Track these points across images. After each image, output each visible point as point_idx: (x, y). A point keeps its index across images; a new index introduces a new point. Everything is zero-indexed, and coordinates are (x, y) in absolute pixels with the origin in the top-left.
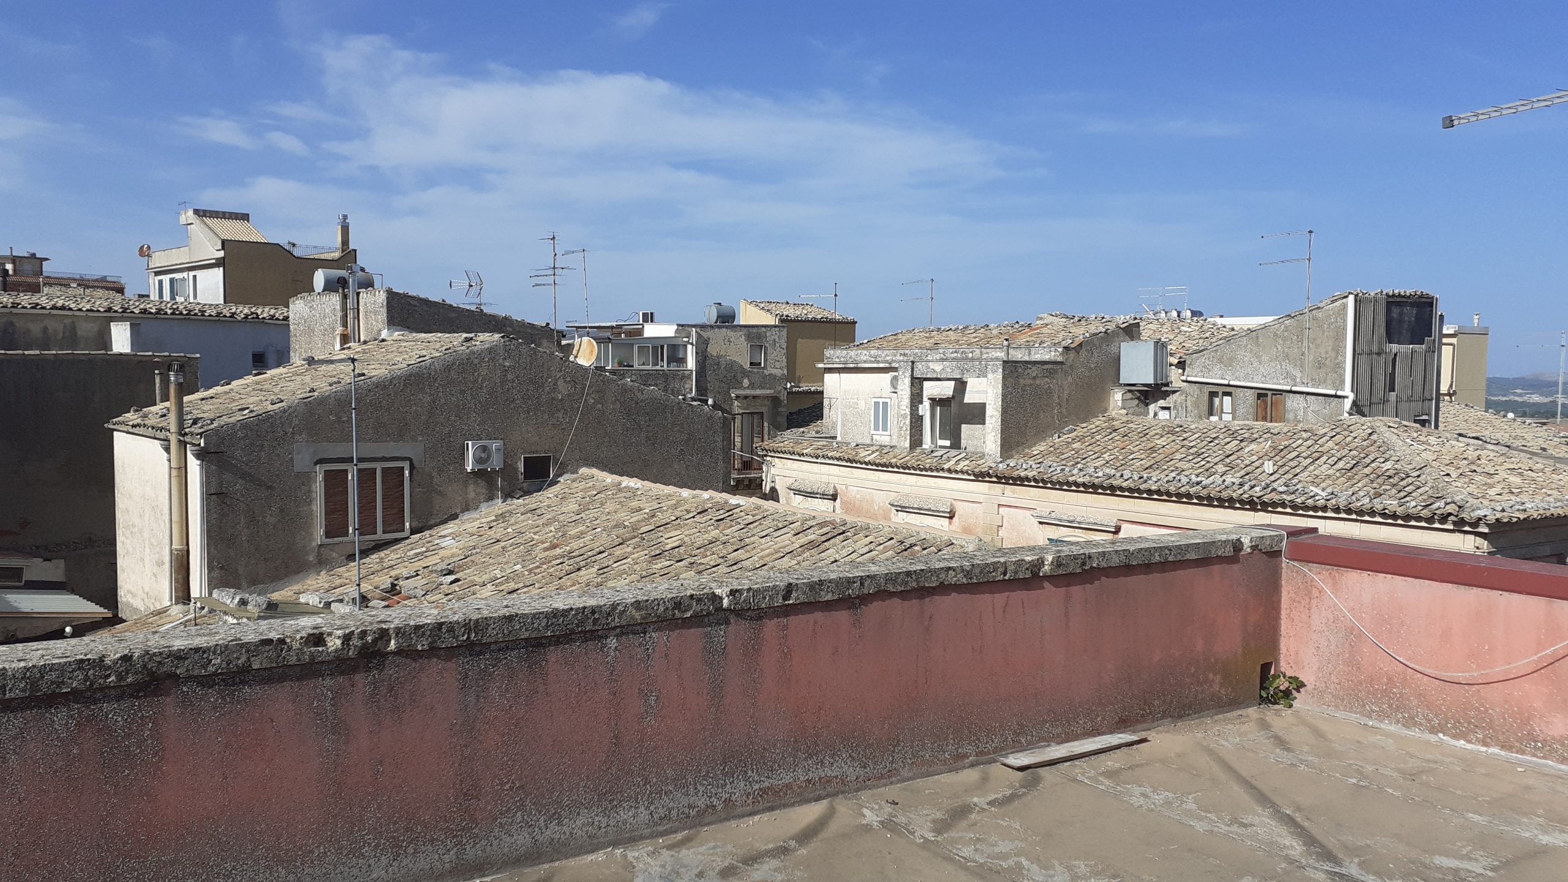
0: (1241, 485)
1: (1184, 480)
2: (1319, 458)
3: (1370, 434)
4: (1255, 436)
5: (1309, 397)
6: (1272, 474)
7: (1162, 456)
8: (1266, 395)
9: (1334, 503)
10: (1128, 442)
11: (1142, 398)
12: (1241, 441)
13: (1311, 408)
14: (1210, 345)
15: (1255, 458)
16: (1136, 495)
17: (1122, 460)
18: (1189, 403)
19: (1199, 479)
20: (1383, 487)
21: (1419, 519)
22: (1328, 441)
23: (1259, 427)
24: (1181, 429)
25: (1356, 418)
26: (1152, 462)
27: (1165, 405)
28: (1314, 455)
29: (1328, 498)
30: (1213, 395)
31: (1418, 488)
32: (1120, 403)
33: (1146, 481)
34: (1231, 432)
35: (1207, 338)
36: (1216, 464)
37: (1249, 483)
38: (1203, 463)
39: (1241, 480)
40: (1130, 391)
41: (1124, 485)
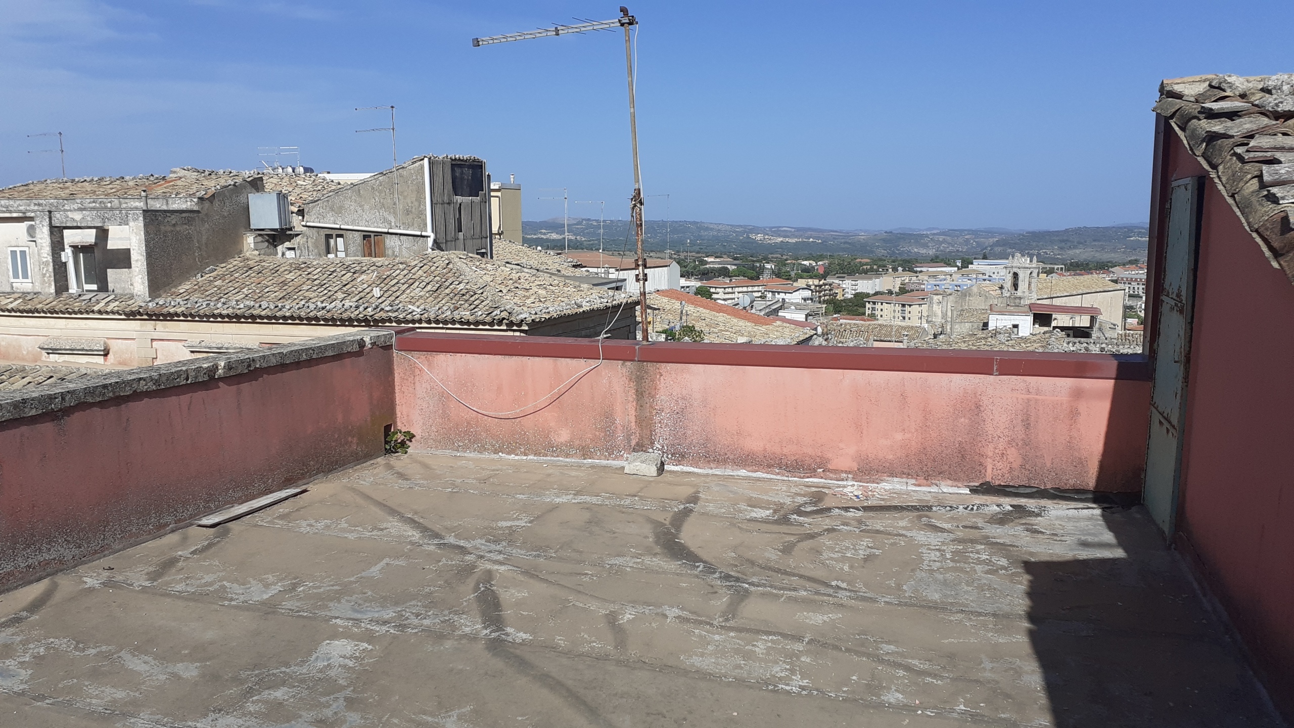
0: (357, 307)
1: (312, 306)
2: (413, 284)
3: (448, 264)
4: (365, 268)
5: (402, 237)
6: (379, 298)
7: (292, 288)
8: (370, 236)
9: (426, 316)
10: (262, 278)
11: (271, 241)
12: (354, 273)
13: (404, 246)
14: (323, 196)
15: (365, 286)
16: (273, 321)
17: (259, 293)
18: (310, 244)
19: (324, 305)
20: (459, 302)
21: (484, 324)
22: (418, 270)
23: (366, 261)
24: (305, 265)
25: (437, 252)
26: (285, 293)
27: (290, 246)
28: (409, 281)
29: (422, 313)
30: (328, 237)
31: (482, 302)
32: (252, 246)
33: (280, 310)
34: (346, 267)
35: (319, 190)
36: (336, 292)
37: (363, 306)
38: (326, 292)
39: (356, 303)
40: (260, 235)
41: (263, 313)
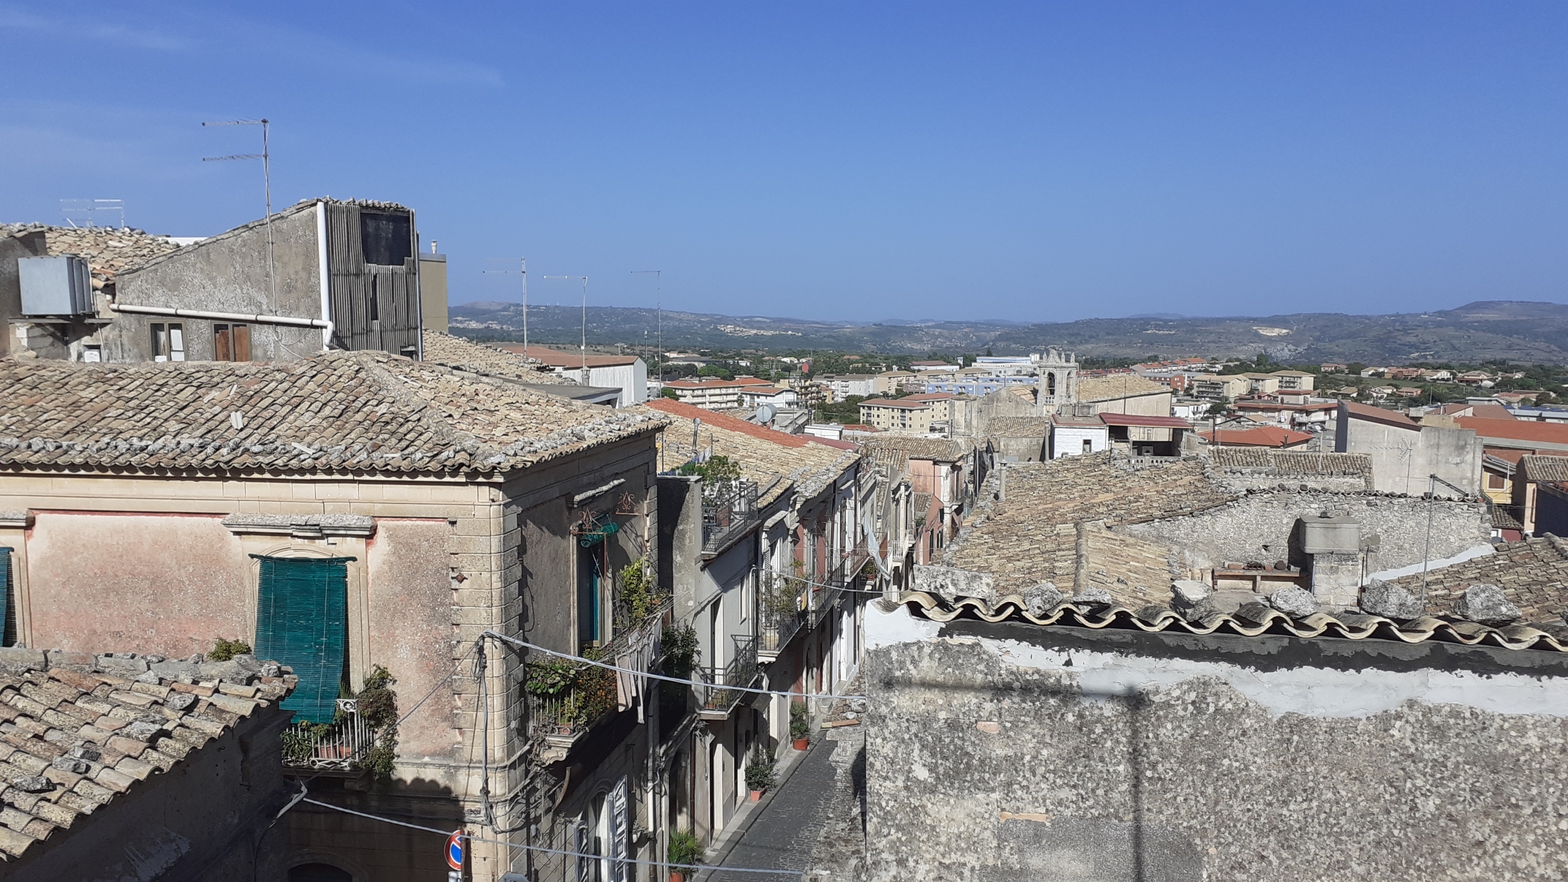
0: (203, 447)
1: (123, 446)
2: (299, 404)
3: (357, 371)
4: (215, 380)
5: (279, 328)
6: (242, 430)
7: (90, 414)
8: (226, 327)
9: (324, 462)
10: (37, 397)
11: (59, 334)
12: (199, 387)
13: (283, 342)
14: (147, 262)
15: (217, 409)
16: (53, 472)
17: (30, 423)
18: (125, 340)
19: (143, 443)
20: (381, 437)
21: (427, 473)
22: (308, 382)
23: (219, 367)
24: (115, 374)
25: (338, 352)
26: (76, 422)
27: (92, 343)
28: (293, 401)
29: (316, 455)
30: (156, 328)
31: (421, 435)
32: (25, 342)
33: (66, 452)
34: (184, 377)
35: (144, 255)
36: (166, 420)
37: (212, 444)
38: (148, 420)
39: (201, 441)
40: (38, 325)
41: (33, 459)
